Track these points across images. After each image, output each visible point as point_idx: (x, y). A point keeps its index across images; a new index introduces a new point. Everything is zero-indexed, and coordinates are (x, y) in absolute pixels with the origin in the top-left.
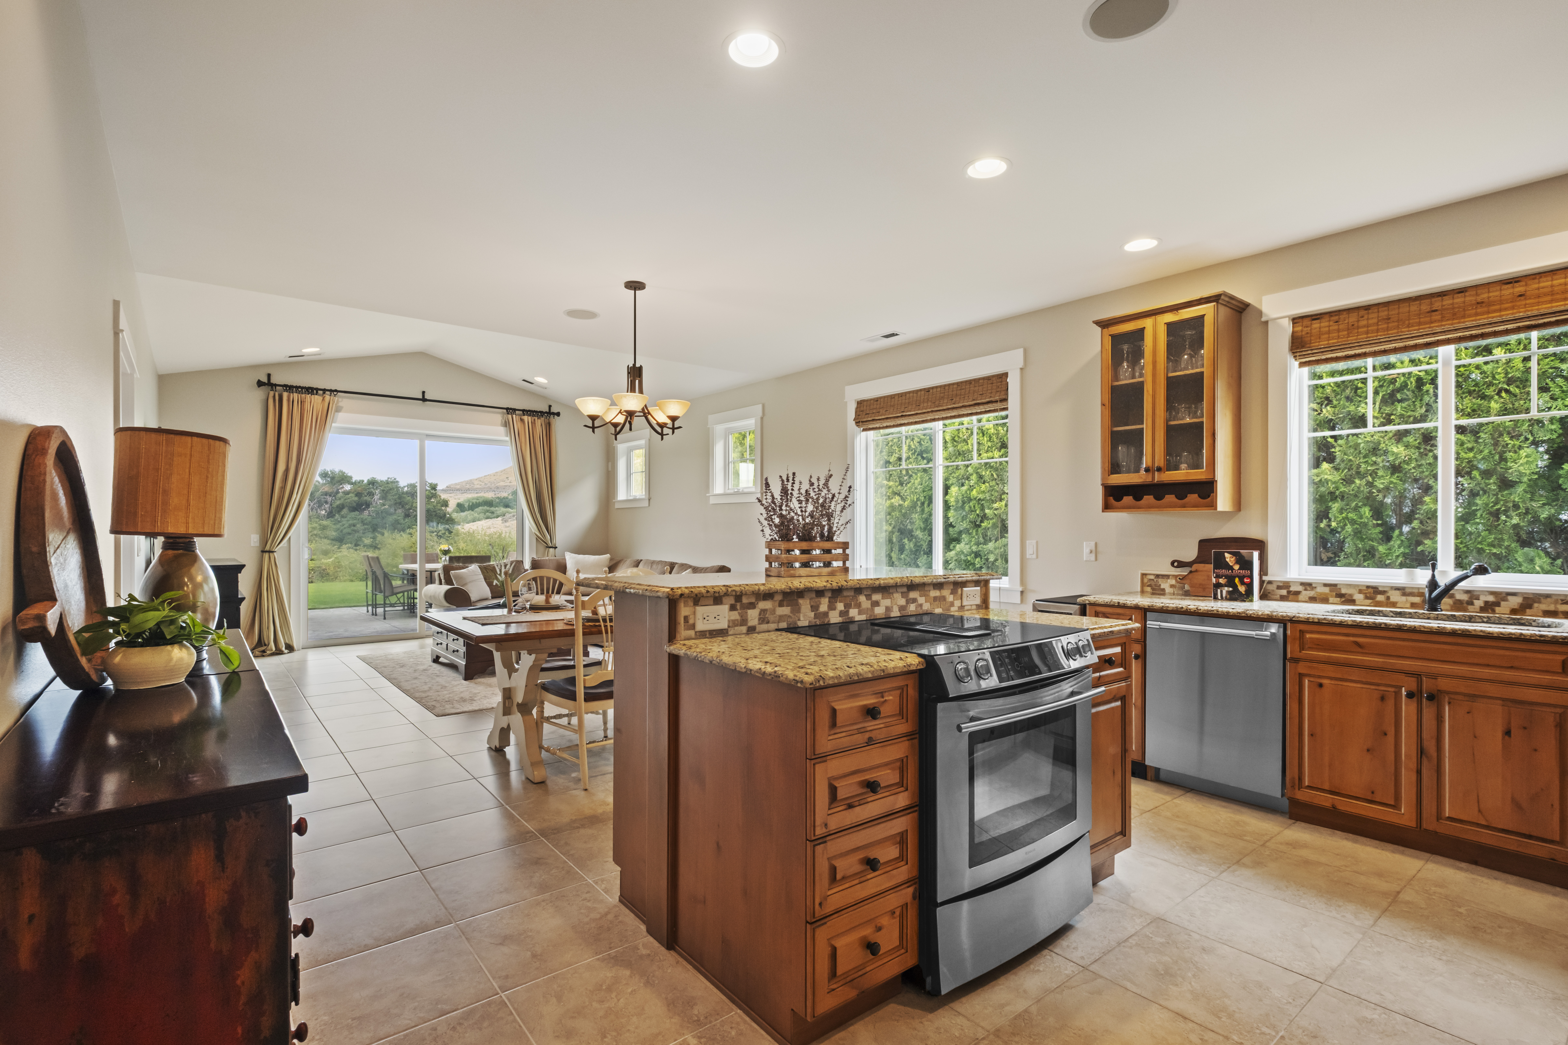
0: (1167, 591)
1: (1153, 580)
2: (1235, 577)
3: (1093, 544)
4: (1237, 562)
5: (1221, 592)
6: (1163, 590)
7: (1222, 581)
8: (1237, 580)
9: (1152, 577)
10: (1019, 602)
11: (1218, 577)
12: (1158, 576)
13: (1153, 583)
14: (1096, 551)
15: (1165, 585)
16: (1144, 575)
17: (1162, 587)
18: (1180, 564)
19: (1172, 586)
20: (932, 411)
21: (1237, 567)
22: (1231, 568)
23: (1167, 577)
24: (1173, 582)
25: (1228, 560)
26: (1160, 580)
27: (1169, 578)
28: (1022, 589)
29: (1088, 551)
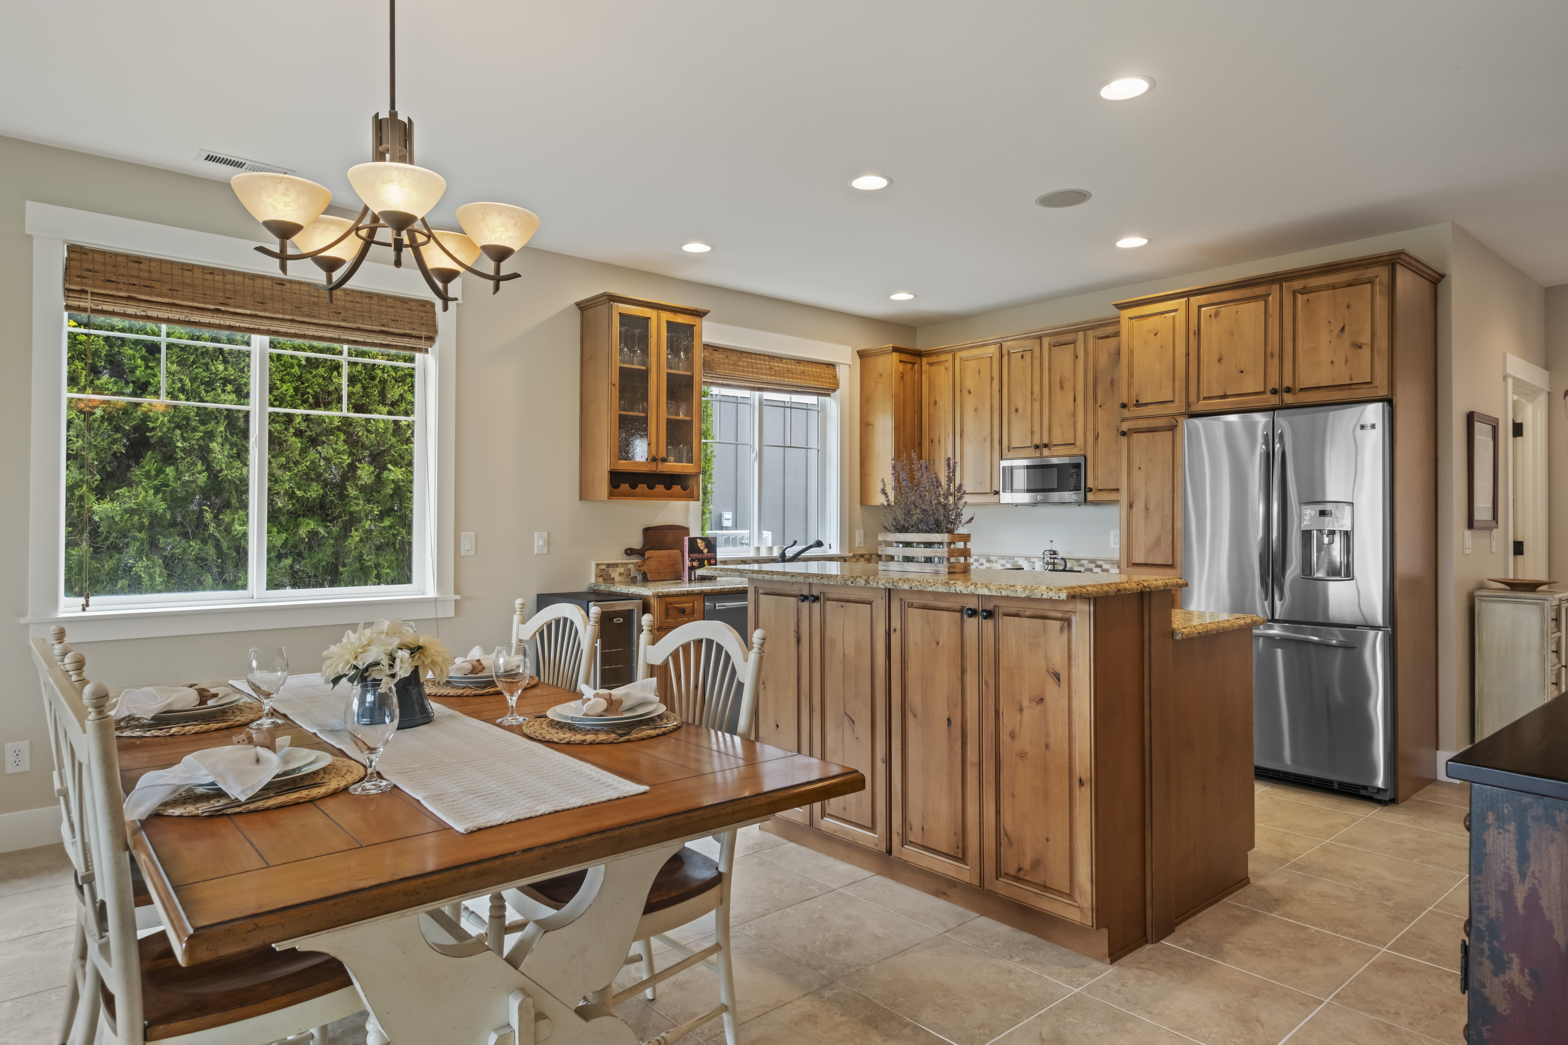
0: (616, 580)
1: (604, 570)
2: (704, 560)
3: (545, 534)
4: (706, 546)
5: (695, 573)
6: (613, 579)
7: (695, 564)
8: (706, 562)
9: (604, 567)
10: (453, 615)
11: (692, 560)
12: (608, 565)
13: (604, 573)
14: (549, 543)
15: (615, 574)
16: (598, 565)
17: (612, 576)
18: (630, 552)
19: (621, 574)
20: (292, 321)
21: (706, 551)
22: (701, 552)
23: (615, 565)
24: (621, 570)
25: (699, 545)
26: (610, 569)
27: (618, 567)
28: (458, 597)
29: (541, 543)
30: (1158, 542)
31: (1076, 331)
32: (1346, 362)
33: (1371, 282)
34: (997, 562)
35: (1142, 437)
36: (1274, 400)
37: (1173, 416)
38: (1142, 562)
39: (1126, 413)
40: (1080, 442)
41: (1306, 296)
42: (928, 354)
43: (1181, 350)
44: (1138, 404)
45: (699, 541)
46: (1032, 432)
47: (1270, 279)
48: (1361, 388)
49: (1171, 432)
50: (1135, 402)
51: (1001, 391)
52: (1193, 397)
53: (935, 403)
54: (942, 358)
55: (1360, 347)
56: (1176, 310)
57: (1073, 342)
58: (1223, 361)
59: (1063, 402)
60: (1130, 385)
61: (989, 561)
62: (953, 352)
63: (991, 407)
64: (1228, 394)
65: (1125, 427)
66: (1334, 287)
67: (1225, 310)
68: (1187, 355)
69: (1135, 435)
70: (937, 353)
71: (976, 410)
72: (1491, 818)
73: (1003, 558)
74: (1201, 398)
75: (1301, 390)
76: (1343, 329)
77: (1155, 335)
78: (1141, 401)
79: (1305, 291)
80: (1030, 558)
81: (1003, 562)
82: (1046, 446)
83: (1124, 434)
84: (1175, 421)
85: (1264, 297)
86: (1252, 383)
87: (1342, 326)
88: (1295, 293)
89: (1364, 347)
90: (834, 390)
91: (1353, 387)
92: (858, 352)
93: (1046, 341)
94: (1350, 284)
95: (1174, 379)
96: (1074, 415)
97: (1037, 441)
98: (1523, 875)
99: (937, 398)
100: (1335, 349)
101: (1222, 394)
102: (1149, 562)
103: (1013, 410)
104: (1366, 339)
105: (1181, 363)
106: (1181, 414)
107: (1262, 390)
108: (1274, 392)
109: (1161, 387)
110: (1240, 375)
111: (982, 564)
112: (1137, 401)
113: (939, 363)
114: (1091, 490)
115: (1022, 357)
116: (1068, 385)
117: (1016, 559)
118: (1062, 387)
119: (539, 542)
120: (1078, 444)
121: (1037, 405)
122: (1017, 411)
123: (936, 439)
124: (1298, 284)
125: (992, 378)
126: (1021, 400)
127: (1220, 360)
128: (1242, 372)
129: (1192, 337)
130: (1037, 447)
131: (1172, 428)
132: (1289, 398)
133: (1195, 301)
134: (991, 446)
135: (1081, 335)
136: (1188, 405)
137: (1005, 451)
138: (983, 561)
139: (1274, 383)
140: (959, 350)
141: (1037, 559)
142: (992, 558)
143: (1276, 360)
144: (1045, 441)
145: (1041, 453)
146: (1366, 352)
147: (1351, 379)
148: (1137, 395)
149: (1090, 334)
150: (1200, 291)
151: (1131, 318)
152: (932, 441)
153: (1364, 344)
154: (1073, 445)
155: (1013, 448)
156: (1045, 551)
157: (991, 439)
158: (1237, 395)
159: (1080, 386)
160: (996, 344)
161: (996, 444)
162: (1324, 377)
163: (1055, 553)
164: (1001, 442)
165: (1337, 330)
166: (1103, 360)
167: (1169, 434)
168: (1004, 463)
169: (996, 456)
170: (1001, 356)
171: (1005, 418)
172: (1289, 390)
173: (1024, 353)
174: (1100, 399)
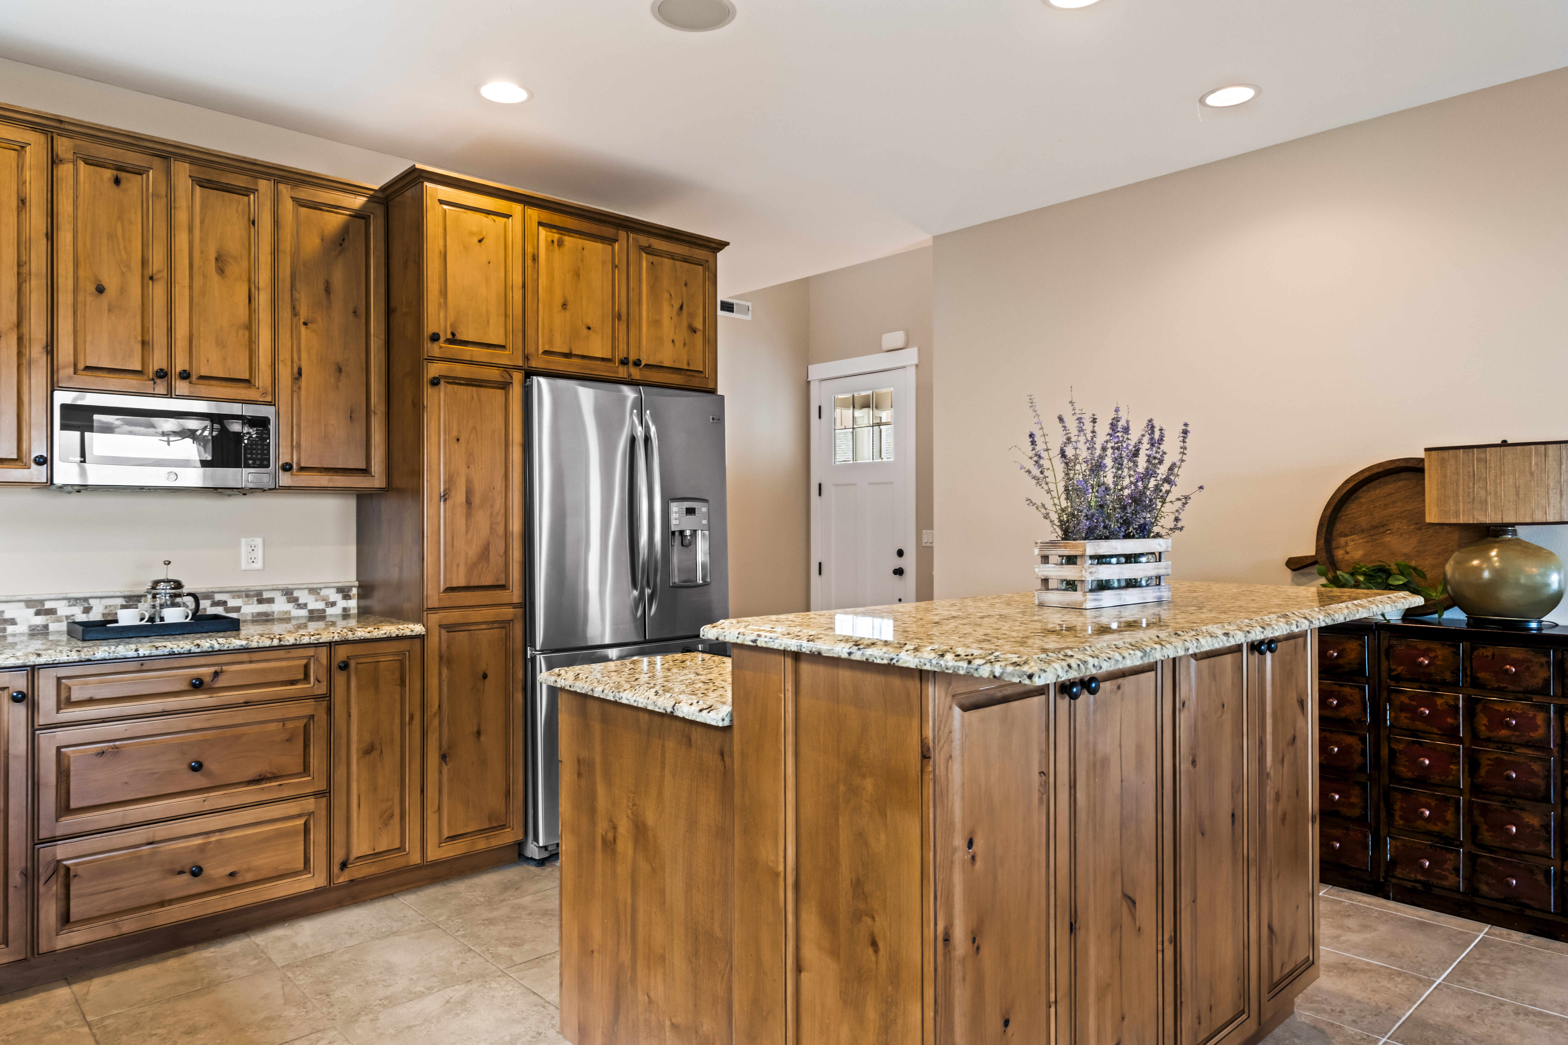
30: (485, 553)
31: (252, 174)
32: (684, 344)
33: (697, 263)
35: (465, 392)
36: (622, 373)
37: (506, 369)
38: (462, 583)
39: (435, 350)
40: (263, 379)
41: (649, 257)
43: (517, 276)
44: (453, 340)
46: (144, 343)
47: (618, 222)
48: (696, 377)
49: (503, 391)
50: (449, 336)
51: (51, 235)
52: (531, 347)
55: (695, 332)
56: (508, 216)
57: (247, 193)
58: (569, 307)
59: (226, 300)
60: (442, 306)
63: (20, 265)
64: (574, 352)
65: (434, 370)
66: (672, 257)
67: (568, 240)
68: (523, 287)
69: (449, 386)
74: (541, 351)
75: (646, 366)
76: (681, 308)
77: (480, 241)
78: (459, 337)
79: (649, 250)
80: (42, 602)
82: (185, 375)
83: (435, 382)
84: (508, 376)
85: (611, 242)
86: (598, 347)
87: (681, 303)
88: (639, 248)
89: (698, 333)
91: (688, 373)
93: (182, 169)
94: (685, 260)
95: (506, 316)
96: (250, 326)
97: (158, 361)
100: (675, 327)
101: (567, 351)
102: (472, 584)
103: (91, 288)
104: (697, 324)
105: (517, 295)
106: (517, 368)
107: (611, 357)
108: (624, 362)
109: (488, 322)
110: (585, 331)
112: (453, 334)
114: (289, 468)
115: (117, 181)
116: (237, 269)
118: (220, 270)
120: (256, 382)
121: (158, 291)
122: (100, 290)
124: (644, 240)
125: (22, 202)
127: (564, 306)
128: (589, 328)
129: (529, 262)
130: (162, 374)
131: (505, 386)
132: (636, 373)
133: (534, 214)
134: (20, 354)
135: (264, 185)
136: (526, 357)
137: (65, 372)
139: (622, 351)
141: (65, 602)
143: (623, 324)
144: (180, 365)
145: (171, 388)
146: (698, 339)
147: (688, 364)
148: (451, 325)
149: (285, 190)
150: (540, 203)
151: (442, 202)
153: (698, 330)
154: (247, 382)
155: (87, 368)
156: (156, 583)
157: (20, 339)
158: (583, 357)
159: (264, 277)
160: (35, 127)
161: (37, 352)
162: (667, 356)
163: (178, 585)
164: (50, 349)
165: (677, 306)
166: (312, 243)
167: (500, 393)
168: (62, 398)
169: (38, 379)
170: (54, 161)
171: (65, 299)
172: (637, 363)
173: (122, 175)
174: (304, 312)
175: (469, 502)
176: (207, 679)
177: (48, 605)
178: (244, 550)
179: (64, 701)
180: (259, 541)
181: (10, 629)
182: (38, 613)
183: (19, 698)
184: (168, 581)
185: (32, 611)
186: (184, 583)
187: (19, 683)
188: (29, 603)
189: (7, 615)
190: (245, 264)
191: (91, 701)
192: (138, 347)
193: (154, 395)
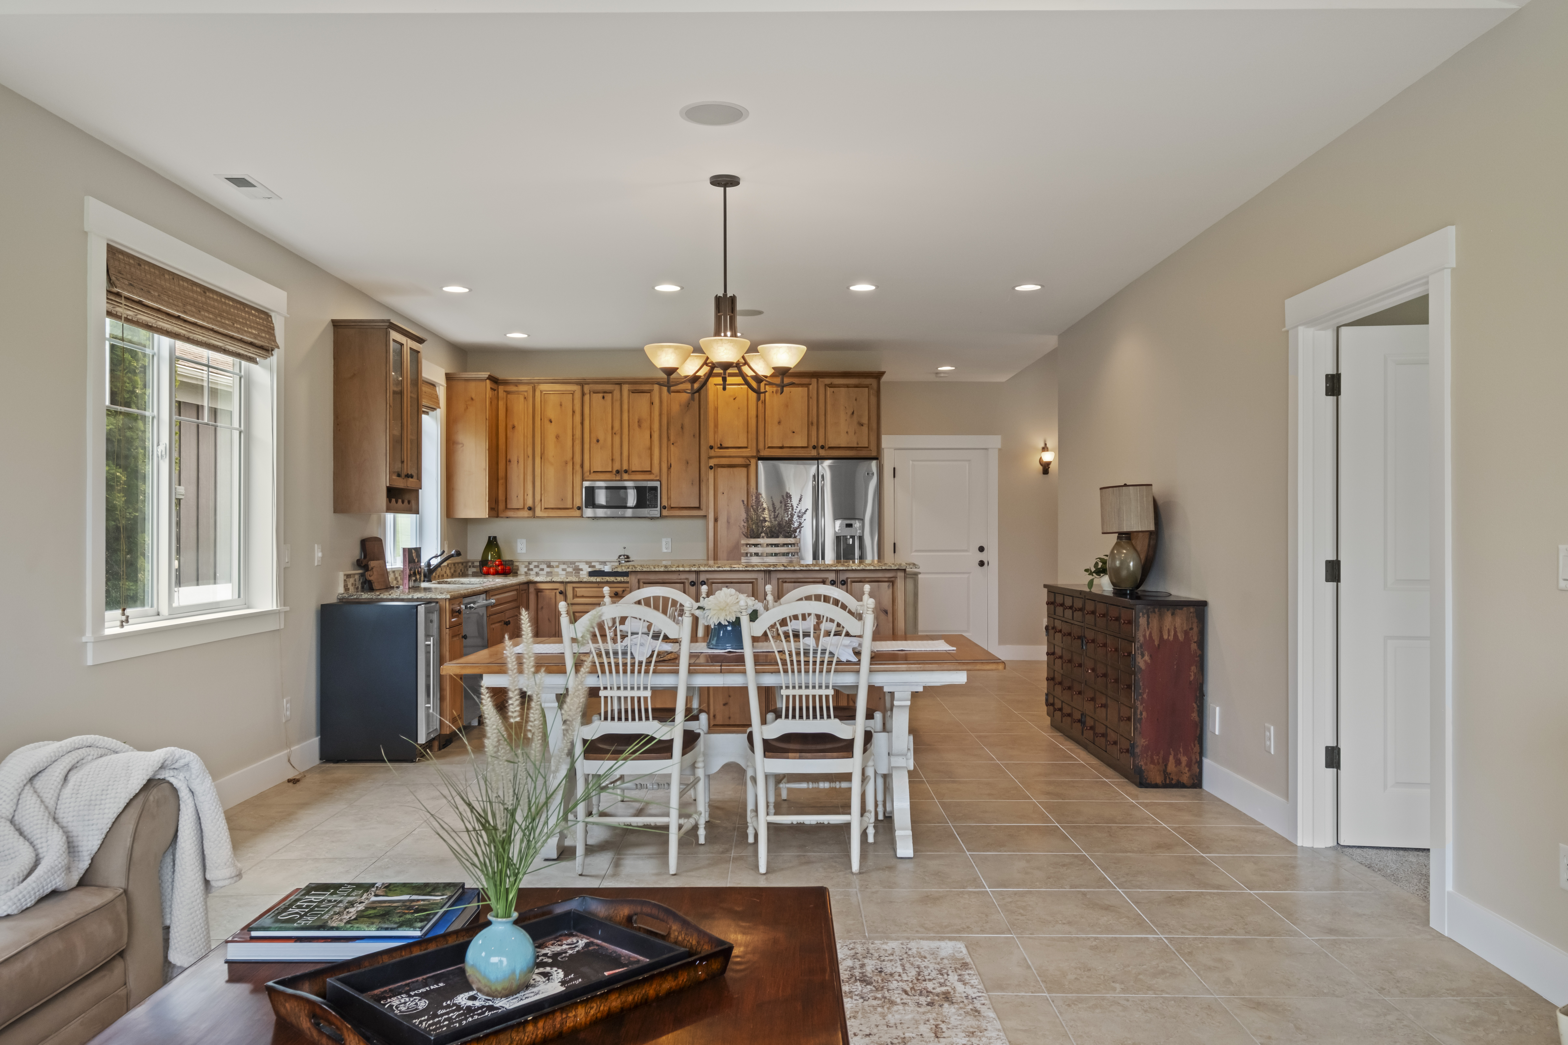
0: (351, 590)
3: (321, 546)
4: (416, 556)
10: (282, 626)
12: (348, 575)
15: (350, 584)
16: (344, 576)
17: (348, 587)
18: (356, 563)
21: (417, 561)
23: (351, 575)
24: (352, 580)
25: (413, 555)
26: (348, 580)
28: (287, 608)
29: (320, 555)
31: (653, 383)
32: (855, 433)
33: (867, 386)
34: (558, 567)
35: (724, 471)
36: (814, 453)
37: (747, 458)
39: (712, 453)
40: (656, 470)
41: (832, 389)
42: (505, 383)
43: (753, 413)
44: (721, 447)
45: (413, 551)
46: (612, 460)
47: (811, 374)
48: (863, 450)
49: (746, 469)
50: (719, 446)
51: (582, 423)
52: (761, 446)
53: (514, 427)
54: (522, 388)
55: (862, 425)
57: (649, 392)
58: (781, 423)
59: (641, 438)
60: (715, 432)
61: (549, 566)
62: (534, 385)
63: (573, 436)
64: (785, 446)
65: (712, 462)
66: (847, 386)
68: (757, 416)
69: (719, 469)
70: (517, 383)
71: (557, 437)
72: (1141, 614)
73: (564, 563)
74: (767, 448)
75: (830, 448)
76: (853, 413)
77: (734, 399)
78: (724, 445)
79: (831, 386)
80: (591, 562)
81: (565, 567)
82: (626, 471)
83: (711, 468)
84: (749, 462)
85: (807, 385)
86: (800, 441)
87: (852, 411)
88: (826, 385)
89: (865, 426)
90: (434, 409)
91: (858, 449)
92: (446, 374)
93: (626, 388)
94: (856, 386)
95: (747, 432)
96: (651, 448)
97: (617, 466)
98: (1148, 628)
99: (516, 424)
100: (849, 424)
101: (781, 445)
103: (595, 441)
104: (865, 420)
105: (753, 422)
106: (753, 457)
107: (806, 445)
108: (814, 447)
109: (738, 437)
110: (792, 434)
111: (542, 570)
112: (721, 445)
113: (518, 393)
114: (665, 508)
115: (603, 397)
116: (646, 425)
117: (577, 564)
118: (640, 426)
119: (319, 554)
120: (653, 471)
121: (617, 439)
122: (598, 441)
123: (514, 459)
124: (828, 381)
125: (574, 412)
126: (603, 433)
127: (779, 423)
128: (794, 432)
130: (618, 472)
131: (747, 466)
132: (823, 453)
134: (573, 469)
135: (656, 387)
136: (758, 451)
137: (586, 474)
138: (544, 566)
139: (814, 442)
140: (539, 383)
142: (552, 564)
143: (815, 428)
144: (625, 467)
145: (622, 477)
146: (865, 428)
147: (858, 444)
148: (721, 441)
149: (665, 387)
151: (716, 385)
152: (510, 461)
153: (865, 424)
154: (650, 472)
155: (594, 472)
156: (620, 556)
157: (573, 463)
158: (791, 447)
159: (656, 426)
160: (577, 383)
161: (578, 467)
162: (843, 441)
163: (628, 557)
164: (582, 466)
165: (850, 412)
166: (676, 408)
167: (744, 470)
168: (586, 484)
169: (578, 478)
170: (583, 394)
171: (587, 446)
172: (823, 447)
173: (605, 394)
174: (672, 439)
175: (728, 522)
176: (620, 593)
177: (593, 564)
178: (664, 543)
179: (575, 596)
180: (669, 540)
181: (581, 572)
182: (589, 567)
183: (561, 593)
184: (624, 555)
185: (588, 566)
186: (630, 556)
187: (561, 587)
188: (587, 563)
189: (580, 567)
190: (649, 422)
191: (583, 597)
192: (610, 462)
193: (616, 481)
